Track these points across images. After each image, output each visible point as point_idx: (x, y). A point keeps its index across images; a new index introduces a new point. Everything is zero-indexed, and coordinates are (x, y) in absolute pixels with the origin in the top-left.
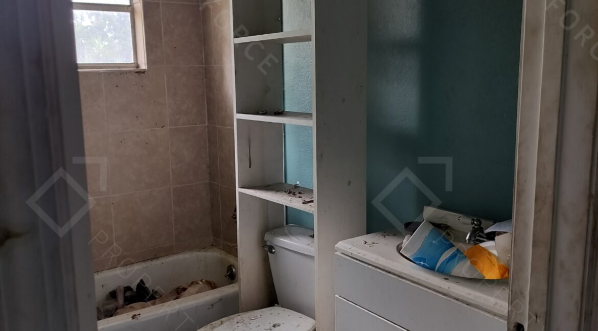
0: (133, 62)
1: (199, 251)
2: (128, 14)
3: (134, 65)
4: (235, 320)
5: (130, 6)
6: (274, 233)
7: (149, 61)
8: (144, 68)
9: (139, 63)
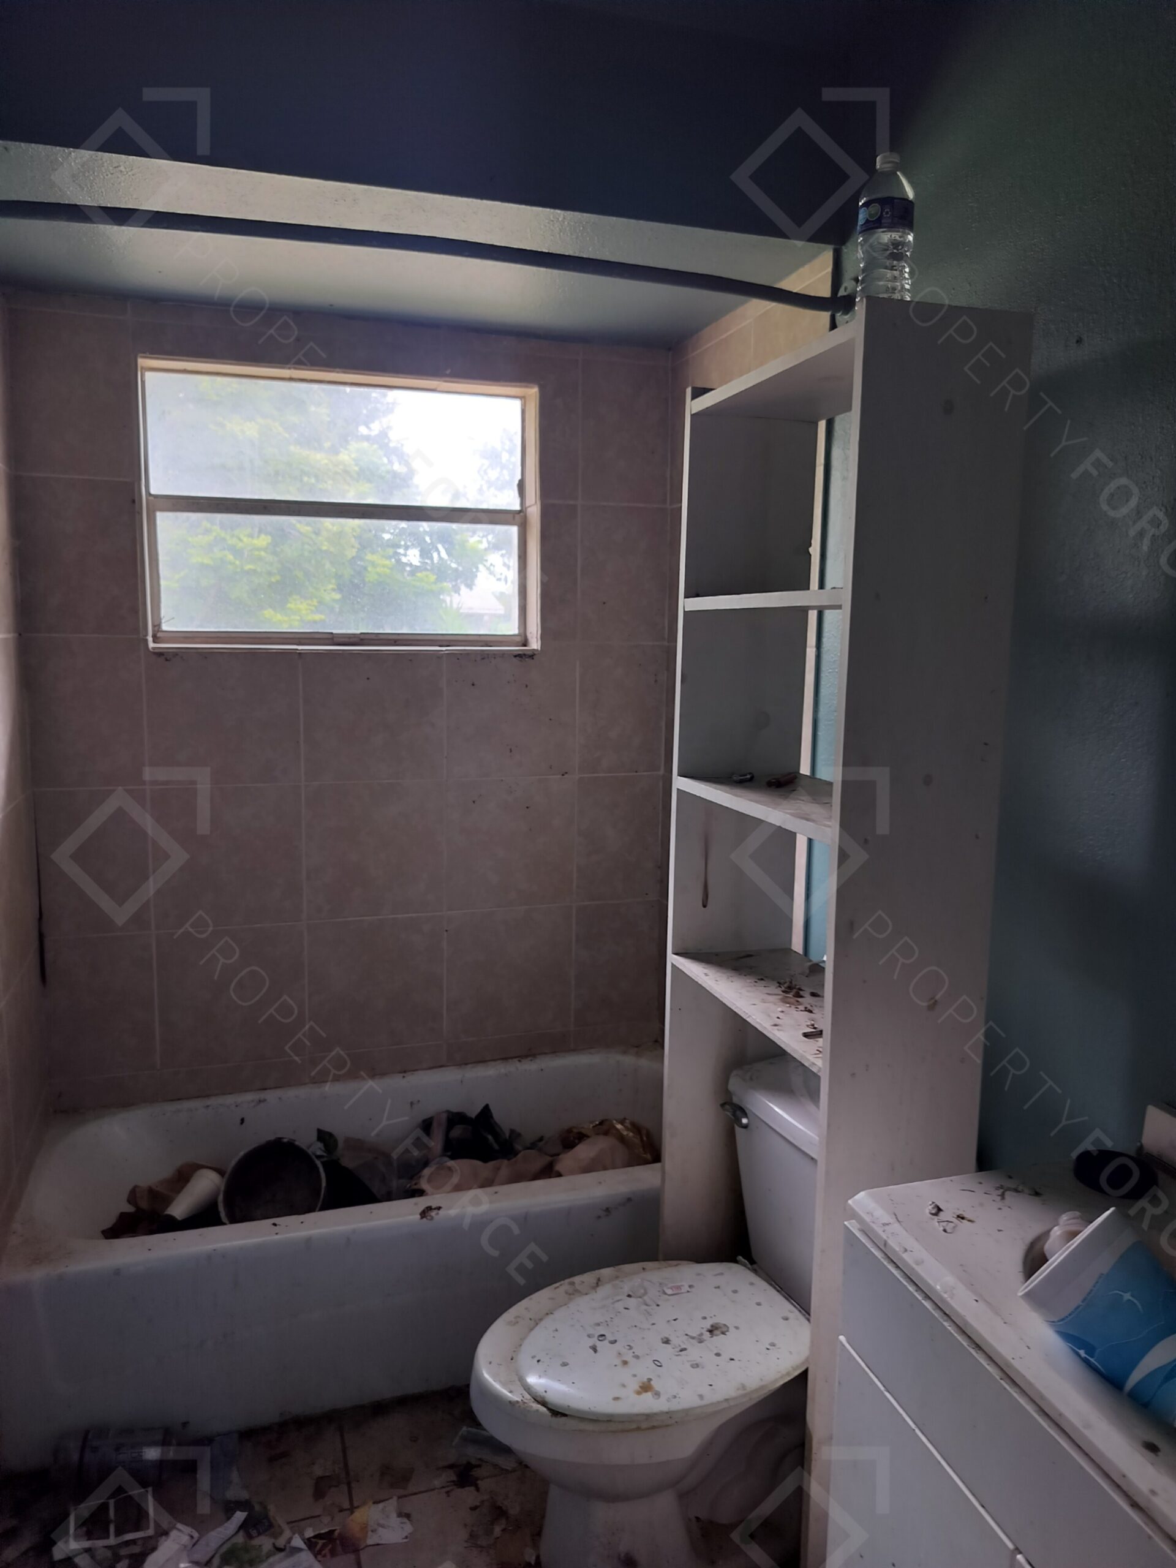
0: (516, 632)
1: (625, 1053)
2: (514, 530)
3: (518, 639)
4: (627, 1287)
5: (520, 512)
6: (751, 1079)
7: (546, 633)
8: (535, 648)
9: (529, 636)
